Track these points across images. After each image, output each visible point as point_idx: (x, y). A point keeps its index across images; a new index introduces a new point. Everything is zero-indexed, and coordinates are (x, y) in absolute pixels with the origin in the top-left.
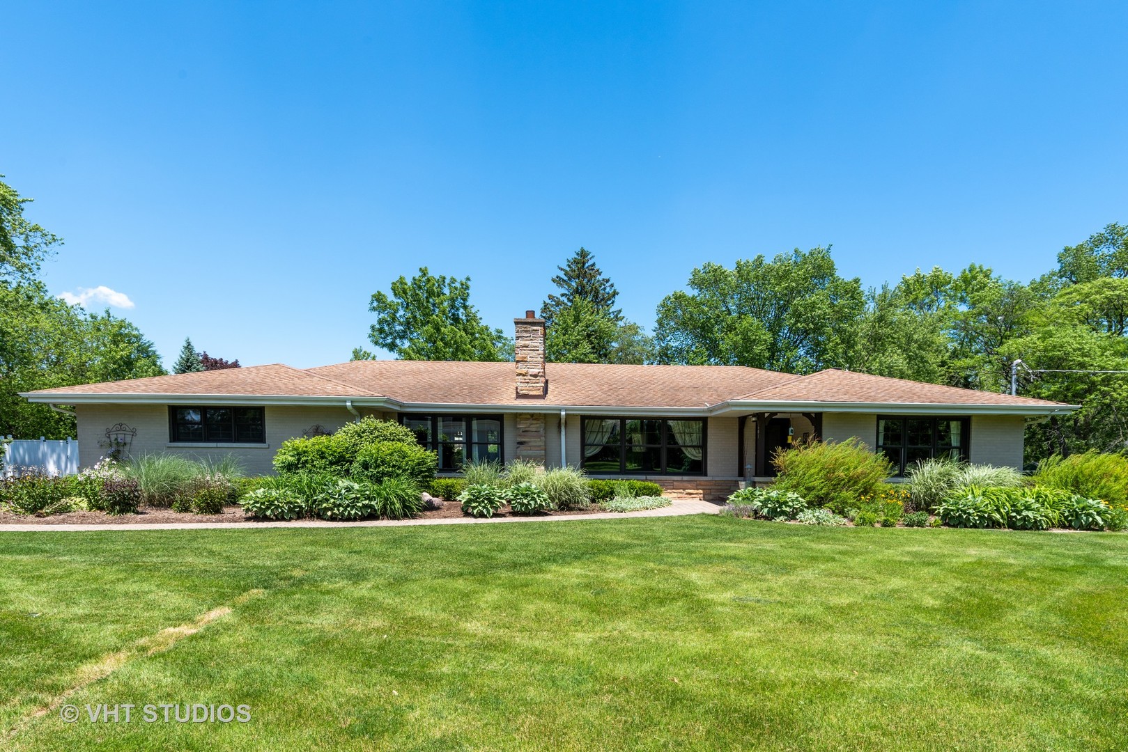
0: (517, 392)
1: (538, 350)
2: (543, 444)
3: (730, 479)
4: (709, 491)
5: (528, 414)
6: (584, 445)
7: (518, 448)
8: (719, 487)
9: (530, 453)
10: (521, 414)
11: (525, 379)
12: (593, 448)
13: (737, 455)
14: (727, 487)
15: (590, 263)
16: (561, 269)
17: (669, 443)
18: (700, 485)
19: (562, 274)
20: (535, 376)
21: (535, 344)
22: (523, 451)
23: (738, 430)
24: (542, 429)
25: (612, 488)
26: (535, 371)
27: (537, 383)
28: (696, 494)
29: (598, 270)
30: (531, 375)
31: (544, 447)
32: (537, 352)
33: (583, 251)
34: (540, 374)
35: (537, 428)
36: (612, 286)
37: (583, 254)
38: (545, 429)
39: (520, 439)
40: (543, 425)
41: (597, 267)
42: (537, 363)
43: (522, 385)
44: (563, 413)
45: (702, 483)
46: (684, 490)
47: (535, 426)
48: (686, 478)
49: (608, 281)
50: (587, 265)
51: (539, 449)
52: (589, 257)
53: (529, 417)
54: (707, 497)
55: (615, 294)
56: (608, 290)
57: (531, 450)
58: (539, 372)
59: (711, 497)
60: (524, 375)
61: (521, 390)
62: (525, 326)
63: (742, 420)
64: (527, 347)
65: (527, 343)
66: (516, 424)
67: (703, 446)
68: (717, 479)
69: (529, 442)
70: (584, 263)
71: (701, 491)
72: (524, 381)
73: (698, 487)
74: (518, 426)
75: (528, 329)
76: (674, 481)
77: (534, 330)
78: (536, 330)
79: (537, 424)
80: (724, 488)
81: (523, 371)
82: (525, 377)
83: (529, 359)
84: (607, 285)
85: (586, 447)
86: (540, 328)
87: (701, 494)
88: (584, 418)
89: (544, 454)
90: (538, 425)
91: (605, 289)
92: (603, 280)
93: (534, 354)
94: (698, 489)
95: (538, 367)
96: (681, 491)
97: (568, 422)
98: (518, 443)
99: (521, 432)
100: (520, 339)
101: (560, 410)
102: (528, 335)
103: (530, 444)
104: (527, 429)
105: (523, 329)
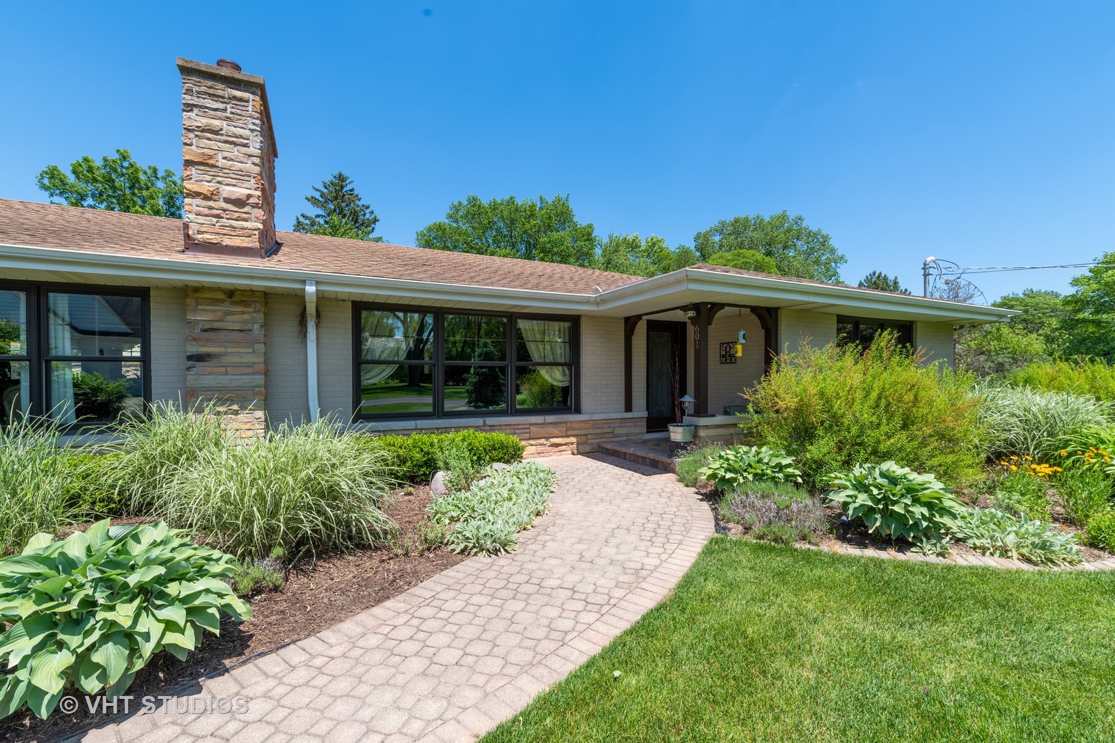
0: (187, 236)
1: (246, 145)
2: (261, 359)
3: (614, 416)
4: (584, 438)
5: (219, 289)
6: (360, 360)
7: (189, 369)
8: (599, 431)
9: (224, 380)
10: (198, 289)
11: (210, 208)
12: (378, 368)
13: (624, 378)
14: (609, 430)
15: (349, 187)
16: (317, 190)
17: (519, 359)
18: (572, 429)
19: (317, 195)
20: (239, 203)
21: (239, 131)
22: (205, 376)
23: (623, 337)
24: (256, 327)
25: (428, 453)
26: (240, 192)
27: (246, 220)
28: (565, 444)
29: (357, 196)
30: (227, 200)
31: (262, 366)
32: (244, 150)
33: (340, 175)
34: (251, 201)
35: (245, 322)
36: (372, 213)
37: (341, 178)
38: (265, 325)
39: (193, 349)
40: (260, 316)
41: (356, 192)
42: (243, 176)
43: (201, 219)
44: (311, 289)
45: (575, 425)
46: (547, 438)
47: (237, 318)
48: (550, 418)
49: (368, 207)
50: (345, 189)
51: (250, 370)
52: (347, 182)
53: (221, 296)
54: (582, 448)
55: (375, 220)
56: (368, 216)
57: (226, 374)
58: (249, 196)
59: (588, 448)
60: (206, 198)
61: (199, 232)
62: (210, 83)
63: (630, 323)
64: (216, 132)
65: (217, 123)
66: (184, 311)
67: (573, 364)
68: (596, 417)
69: (225, 354)
70: (342, 187)
71: (573, 440)
72: (206, 211)
73: (569, 433)
74: (191, 317)
75: (220, 93)
76: (530, 424)
77: (235, 98)
78: (241, 100)
79: (243, 313)
80: (605, 431)
81: (206, 188)
82: (211, 203)
83: (221, 162)
84: (367, 211)
85: (363, 366)
86: (251, 97)
87: (572, 444)
88: (360, 307)
89: (262, 382)
90: (246, 317)
91: (364, 215)
92: (363, 206)
93: (236, 152)
94: (568, 436)
95: (247, 185)
96: (543, 441)
97: (323, 314)
98: (190, 358)
99: (198, 329)
100: (196, 111)
101: (304, 282)
102: (221, 106)
103: (224, 360)
104: (216, 325)
105: (203, 89)
